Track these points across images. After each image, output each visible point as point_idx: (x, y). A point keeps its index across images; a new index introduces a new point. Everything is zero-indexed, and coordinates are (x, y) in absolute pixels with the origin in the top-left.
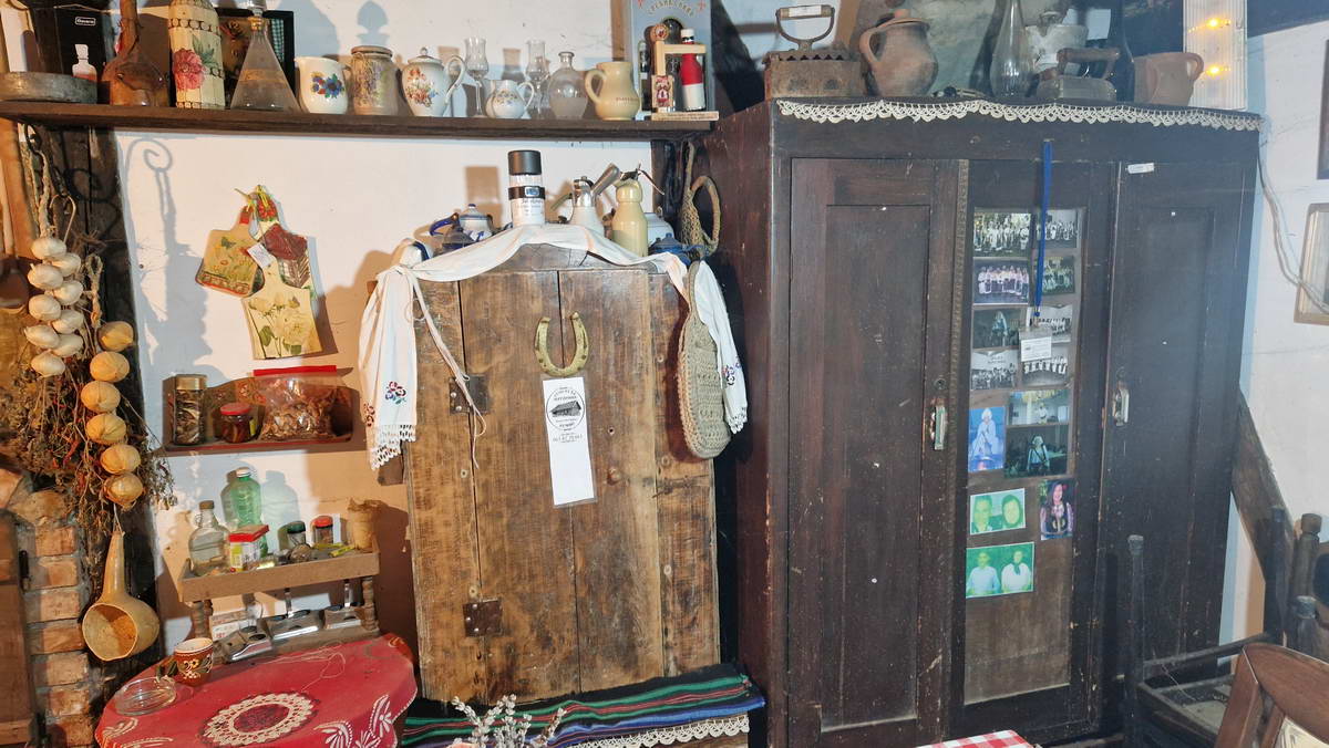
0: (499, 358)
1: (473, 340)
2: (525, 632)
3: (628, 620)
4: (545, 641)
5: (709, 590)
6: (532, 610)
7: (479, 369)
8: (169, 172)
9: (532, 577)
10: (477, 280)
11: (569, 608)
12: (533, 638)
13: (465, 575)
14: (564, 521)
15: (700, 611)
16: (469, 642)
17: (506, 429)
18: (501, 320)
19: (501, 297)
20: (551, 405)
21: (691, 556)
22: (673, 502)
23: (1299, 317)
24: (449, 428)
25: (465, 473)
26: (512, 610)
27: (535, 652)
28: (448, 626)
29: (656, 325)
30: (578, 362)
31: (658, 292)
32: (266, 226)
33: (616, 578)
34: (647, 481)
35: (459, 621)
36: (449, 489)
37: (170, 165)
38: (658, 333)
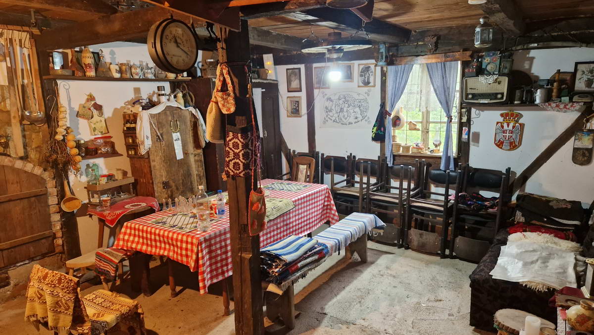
0: (164, 130)
1: (159, 126)
2: (174, 187)
3: (191, 183)
4: (177, 189)
5: (204, 176)
6: (174, 182)
7: (161, 132)
8: (69, 90)
9: (174, 175)
10: (159, 113)
11: (181, 181)
12: (175, 188)
13: (162, 176)
14: (178, 163)
15: (202, 180)
16: (164, 190)
17: (167, 144)
18: (164, 122)
19: (164, 117)
20: (174, 139)
21: (200, 169)
22: (196, 158)
23: (288, 116)
24: (157, 145)
25: (160, 154)
26: (171, 183)
27: (176, 191)
28: (160, 187)
29: (191, 121)
30: (178, 129)
31: (190, 115)
32: (93, 102)
33: (188, 175)
34: (192, 154)
35: (162, 186)
36: (158, 158)
37: (69, 88)
38: (191, 123)
